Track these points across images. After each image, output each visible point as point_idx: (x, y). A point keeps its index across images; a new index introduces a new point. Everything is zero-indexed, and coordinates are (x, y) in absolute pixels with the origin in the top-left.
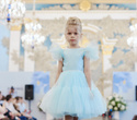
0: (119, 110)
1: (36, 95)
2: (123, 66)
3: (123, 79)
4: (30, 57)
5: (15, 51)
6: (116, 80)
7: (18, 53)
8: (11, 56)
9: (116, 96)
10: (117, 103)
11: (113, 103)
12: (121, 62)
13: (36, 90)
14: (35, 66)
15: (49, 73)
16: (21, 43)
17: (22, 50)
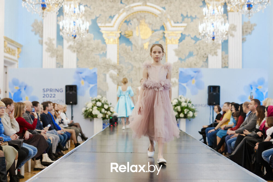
0: (186, 116)
2: (192, 59)
3: (192, 78)
4: (70, 47)
5: (50, 40)
6: (184, 78)
7: (55, 42)
8: (45, 47)
9: (183, 100)
10: (182, 109)
11: (179, 108)
12: (191, 54)
13: (79, 91)
14: (78, 60)
15: (96, 70)
16: (59, 30)
17: (60, 39)
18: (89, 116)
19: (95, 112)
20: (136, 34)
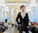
1: (8, 21)
13: (7, 20)
14: (7, 15)
15: (10, 17)
16: (4, 11)
18: (9, 24)
19: (10, 23)
20: (16, 11)
